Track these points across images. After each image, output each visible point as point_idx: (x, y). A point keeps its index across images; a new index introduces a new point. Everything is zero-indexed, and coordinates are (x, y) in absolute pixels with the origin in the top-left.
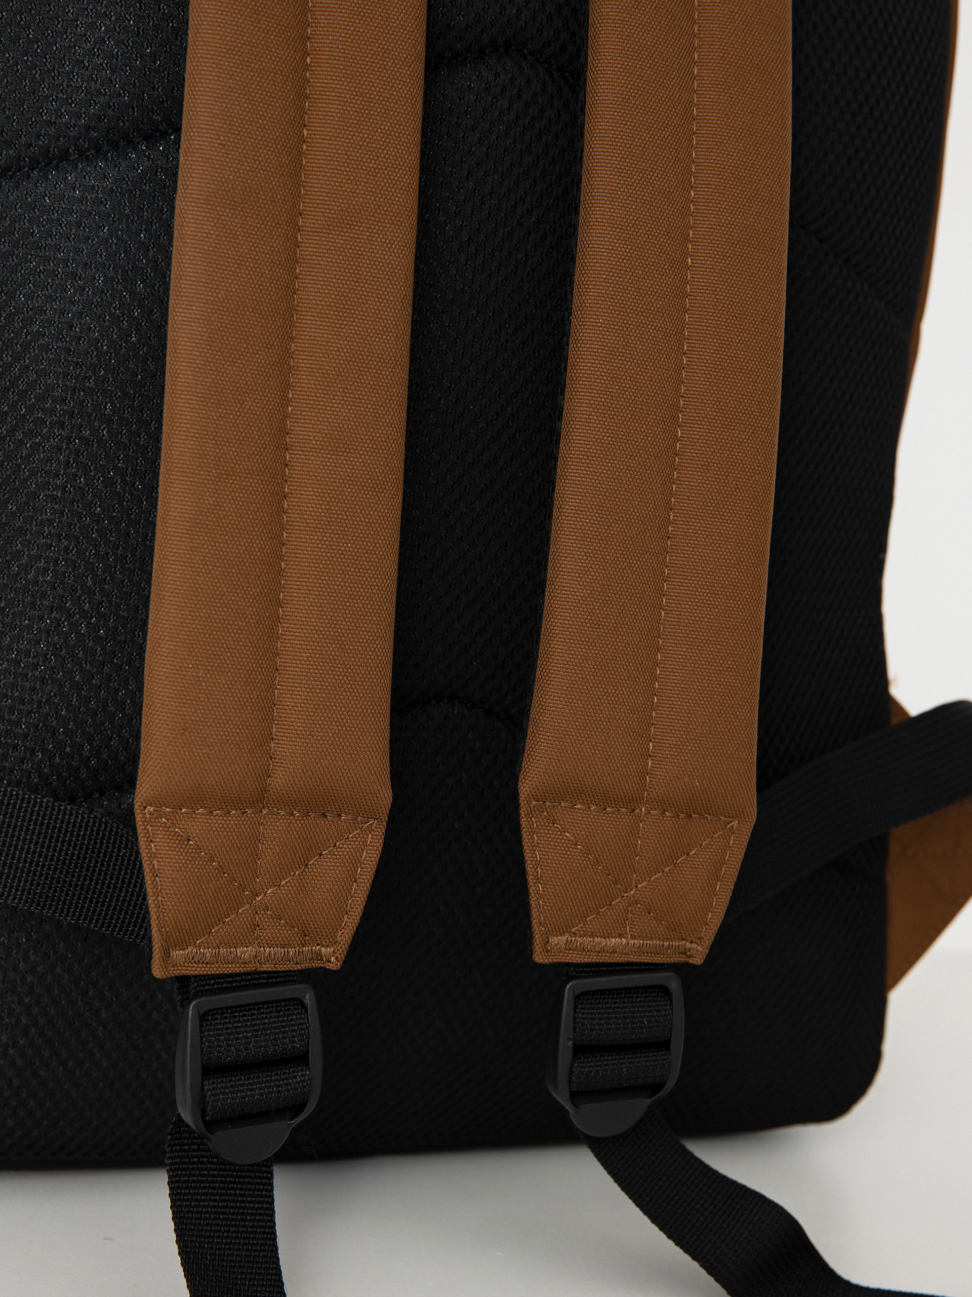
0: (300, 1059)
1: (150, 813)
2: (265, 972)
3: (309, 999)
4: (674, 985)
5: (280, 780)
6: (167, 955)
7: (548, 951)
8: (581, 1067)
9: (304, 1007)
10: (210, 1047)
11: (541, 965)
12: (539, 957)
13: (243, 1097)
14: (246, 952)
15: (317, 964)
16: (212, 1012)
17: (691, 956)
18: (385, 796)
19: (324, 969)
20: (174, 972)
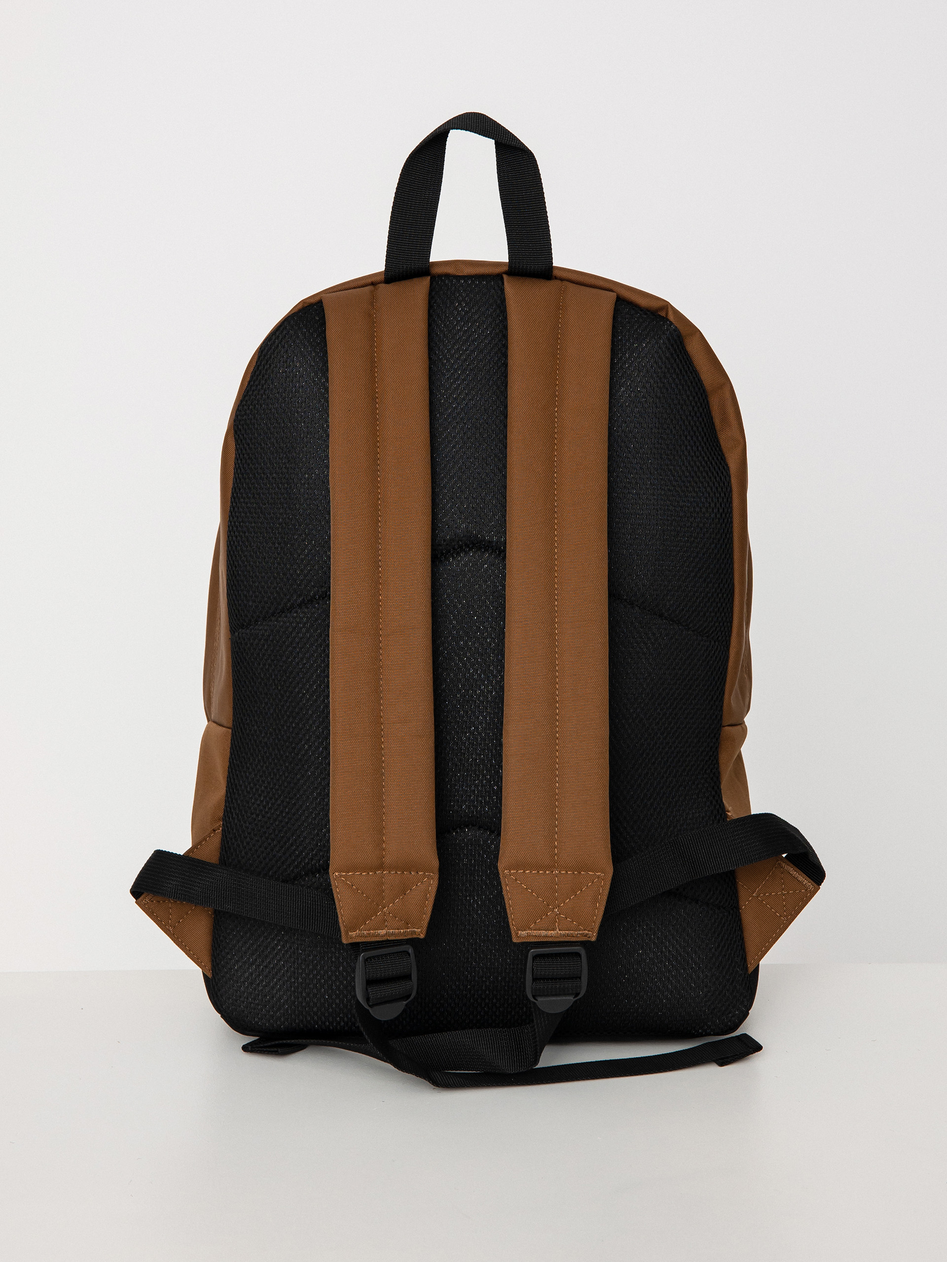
0: (408, 977)
1: (336, 876)
2: (391, 940)
3: (411, 951)
4: (583, 953)
5: (388, 860)
6: (347, 933)
7: (518, 937)
8: (536, 985)
9: (409, 955)
10: (369, 971)
11: (516, 943)
12: (515, 940)
13: (385, 994)
14: (382, 932)
15: (415, 936)
16: (370, 958)
17: (589, 937)
18: (435, 863)
19: (418, 938)
20: (350, 941)
